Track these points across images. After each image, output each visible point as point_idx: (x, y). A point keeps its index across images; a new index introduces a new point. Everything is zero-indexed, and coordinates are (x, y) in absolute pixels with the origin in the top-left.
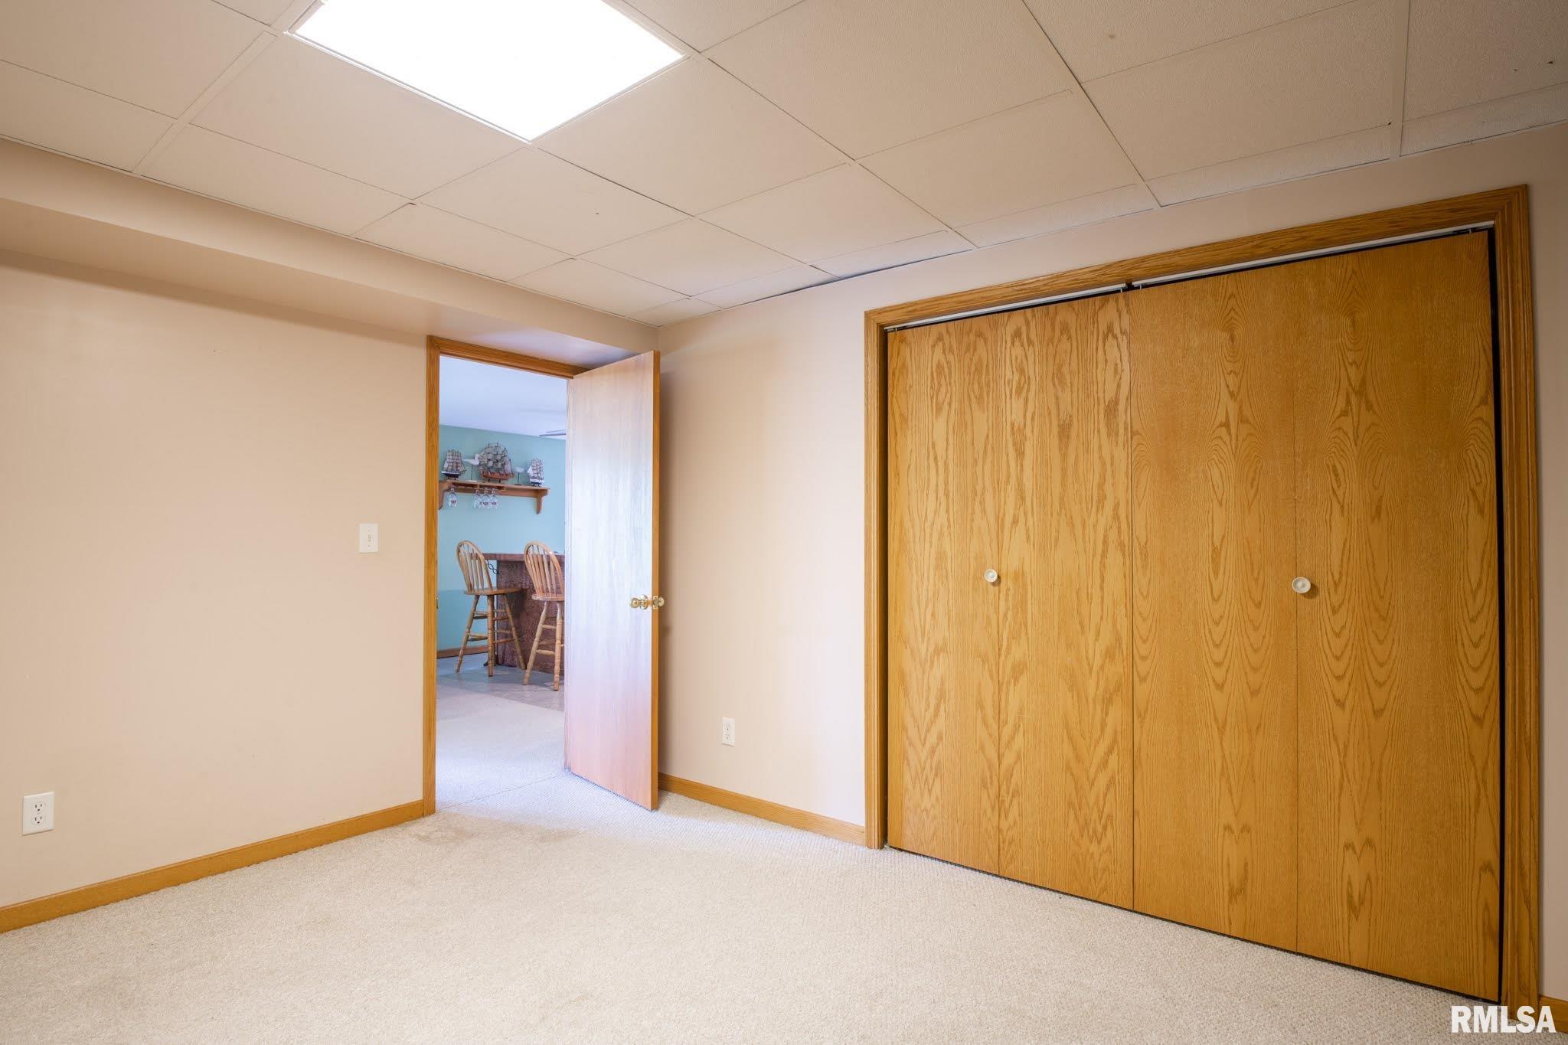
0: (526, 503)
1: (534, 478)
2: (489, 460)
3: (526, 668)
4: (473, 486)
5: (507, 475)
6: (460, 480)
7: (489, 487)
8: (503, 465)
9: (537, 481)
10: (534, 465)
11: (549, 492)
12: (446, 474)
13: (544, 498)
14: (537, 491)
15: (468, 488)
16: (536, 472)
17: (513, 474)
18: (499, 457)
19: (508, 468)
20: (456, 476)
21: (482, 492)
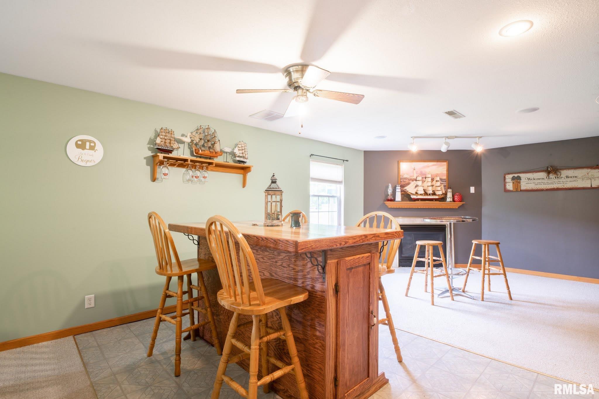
0: (235, 178)
1: (239, 157)
2: (201, 139)
3: (222, 354)
4: (185, 160)
5: (216, 153)
6: (174, 155)
7: (202, 163)
8: (213, 145)
9: (242, 159)
10: (240, 146)
11: (252, 169)
12: (158, 148)
13: (249, 175)
14: (243, 168)
15: (182, 163)
16: (241, 152)
17: (222, 152)
18: (209, 138)
19: (217, 148)
20: (170, 152)
21: (194, 167)
